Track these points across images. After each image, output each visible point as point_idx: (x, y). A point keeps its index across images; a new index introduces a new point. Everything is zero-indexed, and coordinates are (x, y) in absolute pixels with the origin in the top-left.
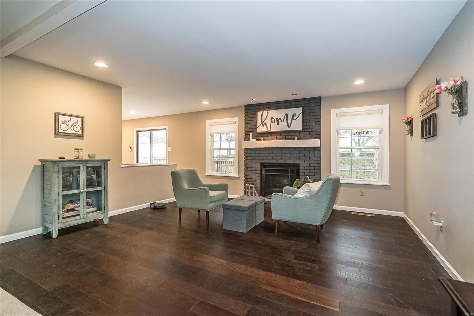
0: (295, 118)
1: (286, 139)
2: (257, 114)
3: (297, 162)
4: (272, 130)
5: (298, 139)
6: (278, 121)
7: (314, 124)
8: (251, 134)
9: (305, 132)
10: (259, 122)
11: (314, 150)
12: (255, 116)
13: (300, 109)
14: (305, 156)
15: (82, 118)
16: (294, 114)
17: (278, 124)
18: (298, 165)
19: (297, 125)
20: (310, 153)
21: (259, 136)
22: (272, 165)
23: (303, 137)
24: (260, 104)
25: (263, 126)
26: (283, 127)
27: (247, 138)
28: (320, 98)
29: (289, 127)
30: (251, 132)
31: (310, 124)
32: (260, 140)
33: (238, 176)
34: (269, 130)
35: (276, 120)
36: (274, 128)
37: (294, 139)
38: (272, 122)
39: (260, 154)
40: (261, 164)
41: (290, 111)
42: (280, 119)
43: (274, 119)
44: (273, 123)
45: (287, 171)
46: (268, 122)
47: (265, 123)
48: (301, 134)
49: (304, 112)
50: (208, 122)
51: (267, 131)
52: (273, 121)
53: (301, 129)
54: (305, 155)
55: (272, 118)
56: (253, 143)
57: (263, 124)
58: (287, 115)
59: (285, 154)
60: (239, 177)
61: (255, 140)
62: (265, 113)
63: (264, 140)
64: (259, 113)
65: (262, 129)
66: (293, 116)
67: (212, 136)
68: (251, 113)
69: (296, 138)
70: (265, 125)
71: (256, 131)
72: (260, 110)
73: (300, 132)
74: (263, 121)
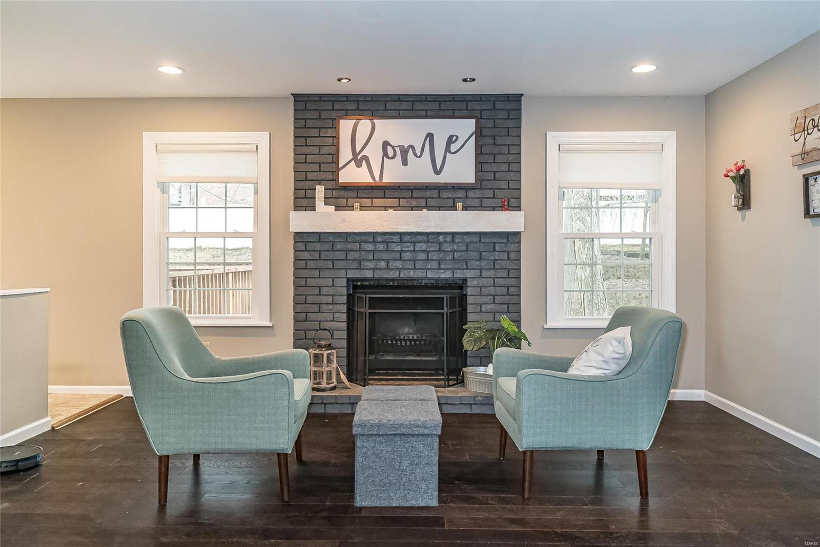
0: (454, 147)
1: (430, 208)
2: (336, 128)
3: (459, 275)
4: (387, 179)
5: (465, 208)
6: (404, 153)
7: (504, 167)
8: (320, 190)
9: (481, 188)
10: (345, 154)
11: (505, 240)
12: (330, 132)
13: (470, 125)
14: (481, 258)
16: (451, 137)
17: (405, 163)
18: (461, 285)
19: (461, 168)
20: (494, 250)
21: (345, 195)
23: (476, 203)
24: (348, 98)
25: (359, 165)
26: (419, 171)
27: (304, 202)
28: (516, 99)
29: (437, 172)
30: (320, 182)
31: (495, 167)
32: (350, 208)
33: (268, 323)
34: (377, 178)
35: (397, 149)
36: (394, 173)
37: (454, 208)
38: (385, 154)
39: (347, 251)
40: (351, 282)
41: (442, 128)
42: (412, 147)
43: (393, 147)
44: (388, 158)
45: (438, 303)
46: (374, 152)
47: (366, 158)
48: (471, 194)
49: (479, 133)
50: (149, 138)
51: (372, 181)
52: (390, 152)
53: (472, 180)
54: (484, 254)
55: (386, 144)
56: (327, 218)
57: (359, 160)
58: (430, 136)
59: (424, 251)
60: (273, 326)
61: (333, 207)
62: (365, 125)
63: (362, 208)
64: (346, 126)
65: (351, 174)
66: (451, 140)
67: (164, 188)
68: (317, 123)
69: (460, 205)
70: (364, 162)
71: (336, 179)
72: (347, 114)
73: (465, 188)
74: (358, 150)
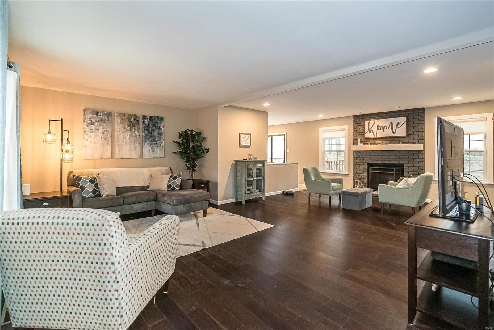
0: (399, 126)
1: (391, 143)
2: (364, 123)
3: (401, 163)
4: (378, 136)
5: (402, 143)
6: (383, 128)
7: (417, 130)
8: (359, 140)
9: (409, 137)
10: (366, 130)
11: (418, 153)
12: (363, 124)
13: (404, 119)
14: (409, 158)
15: (250, 135)
16: (398, 123)
17: (384, 131)
18: (402, 166)
19: (402, 131)
20: (414, 156)
21: (366, 141)
22: (377, 165)
23: (407, 141)
24: (367, 115)
25: (370, 132)
26: (388, 133)
27: (356, 143)
28: (423, 109)
29: (394, 133)
30: (359, 137)
31: (414, 130)
32: (368, 144)
34: (375, 136)
35: (381, 128)
36: (380, 134)
37: (399, 143)
38: (378, 129)
39: (367, 155)
40: (368, 163)
41: (395, 120)
42: (386, 127)
43: (380, 127)
44: (379, 130)
45: (392, 170)
46: (374, 129)
47: (372, 131)
48: (405, 139)
49: (408, 121)
50: (321, 129)
52: (379, 129)
53: (405, 135)
54: (410, 157)
55: (378, 126)
56: (361, 147)
57: (370, 131)
58: (392, 123)
59: (390, 156)
60: (348, 174)
61: (363, 144)
62: (372, 122)
63: (371, 144)
64: (366, 122)
65: (368, 135)
66: (398, 124)
67: (324, 140)
68: (359, 122)
69: (401, 142)
70: (372, 132)
71: (364, 136)
72: (367, 119)
73: (404, 137)
74: (370, 128)
